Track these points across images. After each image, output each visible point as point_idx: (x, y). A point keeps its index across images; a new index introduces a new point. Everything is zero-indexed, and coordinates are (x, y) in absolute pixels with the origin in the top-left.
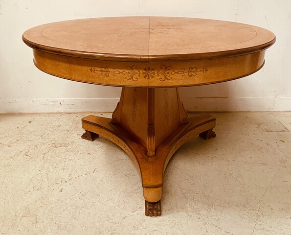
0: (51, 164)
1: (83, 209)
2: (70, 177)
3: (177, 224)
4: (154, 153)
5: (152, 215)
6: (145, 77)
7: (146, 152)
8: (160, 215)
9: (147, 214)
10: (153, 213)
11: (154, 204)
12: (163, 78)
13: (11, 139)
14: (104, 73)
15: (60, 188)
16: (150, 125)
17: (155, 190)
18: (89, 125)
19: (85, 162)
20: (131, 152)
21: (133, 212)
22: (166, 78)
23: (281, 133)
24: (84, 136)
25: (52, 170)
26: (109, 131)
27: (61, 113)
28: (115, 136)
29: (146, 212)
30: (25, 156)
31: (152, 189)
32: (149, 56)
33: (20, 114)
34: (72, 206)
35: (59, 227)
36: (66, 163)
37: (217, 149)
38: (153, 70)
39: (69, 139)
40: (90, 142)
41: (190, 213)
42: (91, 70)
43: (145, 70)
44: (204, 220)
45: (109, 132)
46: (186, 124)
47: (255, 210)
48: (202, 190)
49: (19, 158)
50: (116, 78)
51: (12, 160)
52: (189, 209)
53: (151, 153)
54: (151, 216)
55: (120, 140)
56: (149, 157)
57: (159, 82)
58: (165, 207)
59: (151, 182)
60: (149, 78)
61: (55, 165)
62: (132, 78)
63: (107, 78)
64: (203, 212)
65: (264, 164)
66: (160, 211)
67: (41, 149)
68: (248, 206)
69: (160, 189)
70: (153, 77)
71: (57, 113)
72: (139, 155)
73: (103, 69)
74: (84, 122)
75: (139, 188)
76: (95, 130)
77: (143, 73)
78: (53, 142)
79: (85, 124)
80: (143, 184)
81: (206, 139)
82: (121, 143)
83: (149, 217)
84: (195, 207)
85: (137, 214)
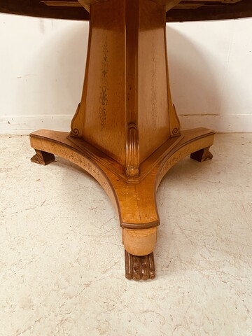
2: (4, 213)
3: (186, 294)
4: (137, 171)
5: (140, 277)
7: (124, 169)
8: (153, 277)
9: (130, 276)
10: (142, 275)
11: (141, 258)
16: (130, 124)
18: (38, 141)
19: (30, 192)
20: (100, 173)
21: (104, 272)
24: (34, 159)
26: (67, 146)
27: (10, 135)
29: (127, 274)
31: (139, 232)
37: (219, 173)
39: (13, 163)
40: (42, 166)
41: (207, 272)
44: (235, 285)
45: (66, 149)
46: (177, 137)
48: (215, 230)
52: (202, 263)
53: (132, 171)
54: (137, 279)
55: (82, 158)
56: (129, 177)
58: (159, 262)
59: (137, 219)
66: (153, 270)
69: (153, 230)
71: (5, 136)
72: (113, 176)
74: (33, 136)
75: (113, 229)
76: (48, 148)
79: (34, 141)
80: (121, 222)
81: (200, 161)
82: (85, 163)
83: (133, 282)
84: (211, 259)
85: (112, 276)
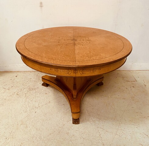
0: (29, 99)
1: (46, 121)
2: (39, 106)
3: (86, 127)
6: (74, 73)
8: (79, 123)
9: (73, 123)
10: (76, 123)
11: (76, 120)
12: (82, 73)
13: (9, 86)
14: (56, 71)
15: (35, 111)
16: (74, 85)
17: (77, 114)
18: (45, 80)
19: (44, 98)
22: (83, 73)
23: (133, 82)
24: (43, 85)
25: (30, 102)
27: (30, 71)
28: (57, 86)
30: (17, 95)
31: (75, 114)
32: (76, 66)
33: (11, 72)
34: (41, 119)
35: (37, 129)
36: (36, 98)
37: (104, 91)
38: (77, 70)
39: (36, 86)
41: (92, 123)
42: (50, 69)
43: (74, 70)
44: (97, 126)
47: (119, 121)
48: (97, 112)
49: (14, 96)
50: (61, 73)
51: (11, 97)
52: (91, 121)
53: (75, 97)
54: (75, 124)
57: (80, 75)
58: (81, 120)
59: (75, 111)
60: (76, 73)
61: (31, 100)
62: (68, 73)
63: (57, 73)
64: (97, 122)
65: (124, 99)
66: (79, 122)
67: (24, 91)
68: (116, 119)
69: (79, 114)
70: (77, 73)
71: (29, 71)
72: (69, 97)
73: (56, 69)
76: (48, 83)
77: (73, 72)
78: (29, 87)
79: (43, 80)
80: (71, 112)
84: (93, 120)
85: (69, 123)
